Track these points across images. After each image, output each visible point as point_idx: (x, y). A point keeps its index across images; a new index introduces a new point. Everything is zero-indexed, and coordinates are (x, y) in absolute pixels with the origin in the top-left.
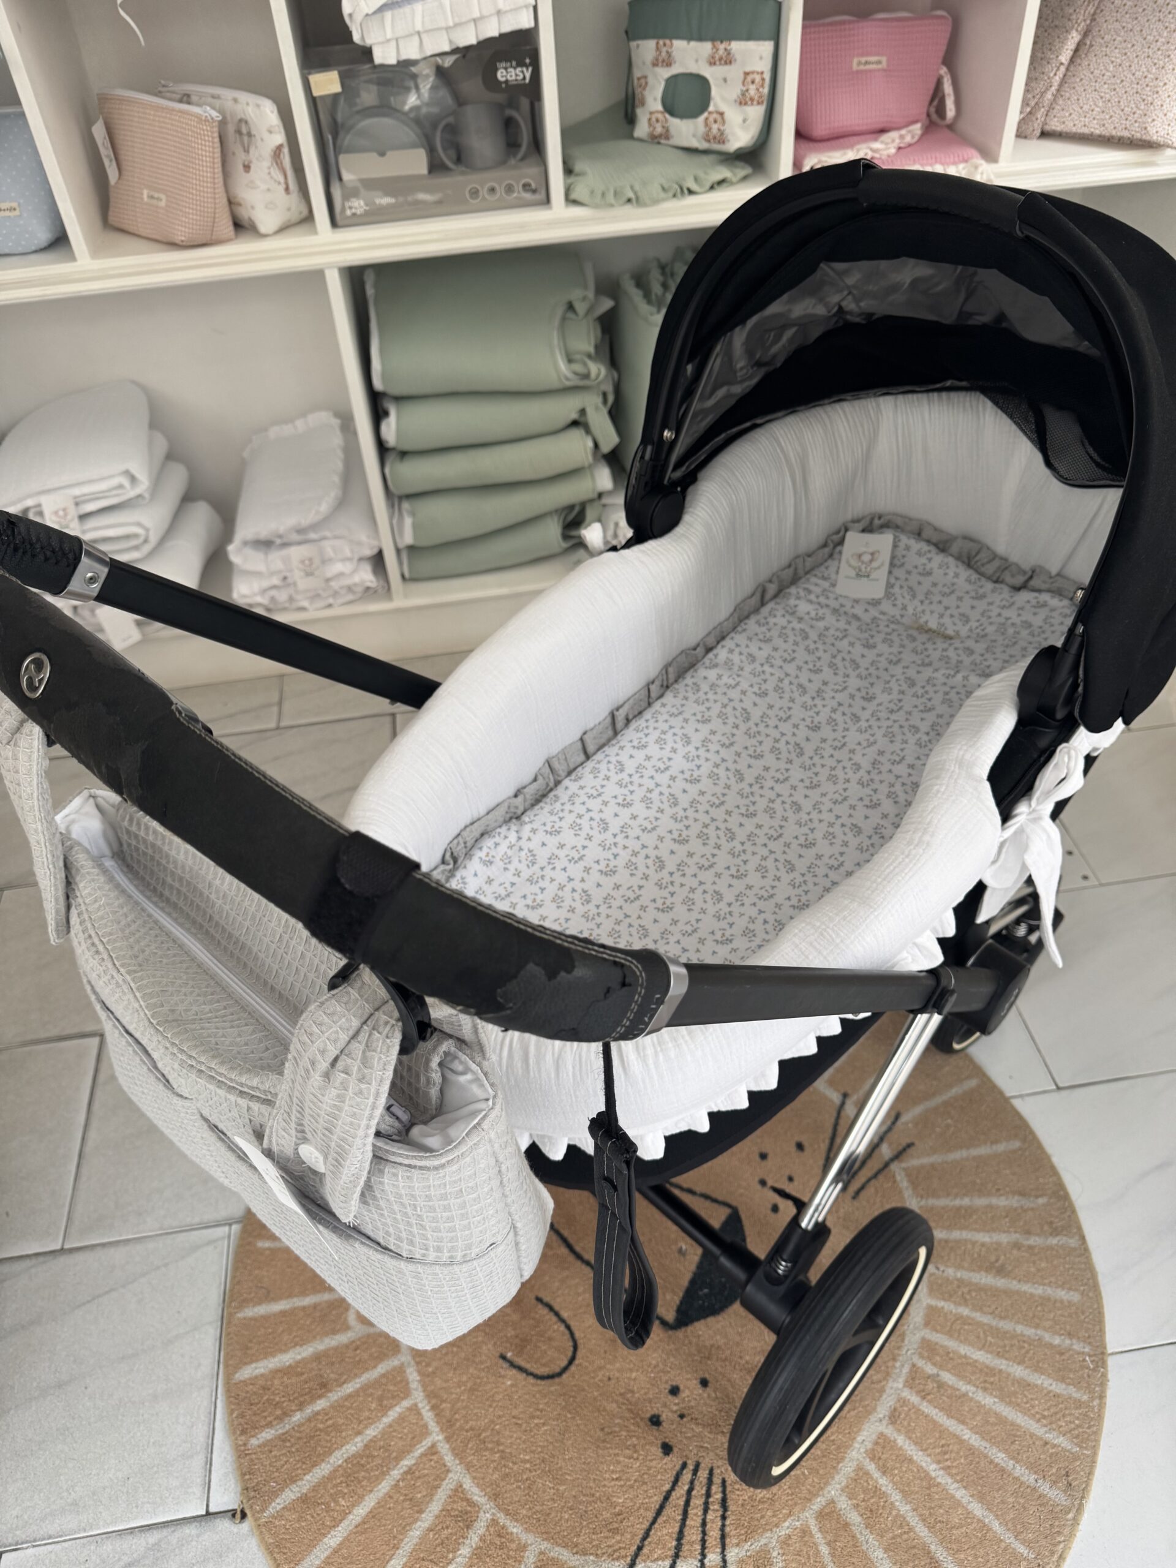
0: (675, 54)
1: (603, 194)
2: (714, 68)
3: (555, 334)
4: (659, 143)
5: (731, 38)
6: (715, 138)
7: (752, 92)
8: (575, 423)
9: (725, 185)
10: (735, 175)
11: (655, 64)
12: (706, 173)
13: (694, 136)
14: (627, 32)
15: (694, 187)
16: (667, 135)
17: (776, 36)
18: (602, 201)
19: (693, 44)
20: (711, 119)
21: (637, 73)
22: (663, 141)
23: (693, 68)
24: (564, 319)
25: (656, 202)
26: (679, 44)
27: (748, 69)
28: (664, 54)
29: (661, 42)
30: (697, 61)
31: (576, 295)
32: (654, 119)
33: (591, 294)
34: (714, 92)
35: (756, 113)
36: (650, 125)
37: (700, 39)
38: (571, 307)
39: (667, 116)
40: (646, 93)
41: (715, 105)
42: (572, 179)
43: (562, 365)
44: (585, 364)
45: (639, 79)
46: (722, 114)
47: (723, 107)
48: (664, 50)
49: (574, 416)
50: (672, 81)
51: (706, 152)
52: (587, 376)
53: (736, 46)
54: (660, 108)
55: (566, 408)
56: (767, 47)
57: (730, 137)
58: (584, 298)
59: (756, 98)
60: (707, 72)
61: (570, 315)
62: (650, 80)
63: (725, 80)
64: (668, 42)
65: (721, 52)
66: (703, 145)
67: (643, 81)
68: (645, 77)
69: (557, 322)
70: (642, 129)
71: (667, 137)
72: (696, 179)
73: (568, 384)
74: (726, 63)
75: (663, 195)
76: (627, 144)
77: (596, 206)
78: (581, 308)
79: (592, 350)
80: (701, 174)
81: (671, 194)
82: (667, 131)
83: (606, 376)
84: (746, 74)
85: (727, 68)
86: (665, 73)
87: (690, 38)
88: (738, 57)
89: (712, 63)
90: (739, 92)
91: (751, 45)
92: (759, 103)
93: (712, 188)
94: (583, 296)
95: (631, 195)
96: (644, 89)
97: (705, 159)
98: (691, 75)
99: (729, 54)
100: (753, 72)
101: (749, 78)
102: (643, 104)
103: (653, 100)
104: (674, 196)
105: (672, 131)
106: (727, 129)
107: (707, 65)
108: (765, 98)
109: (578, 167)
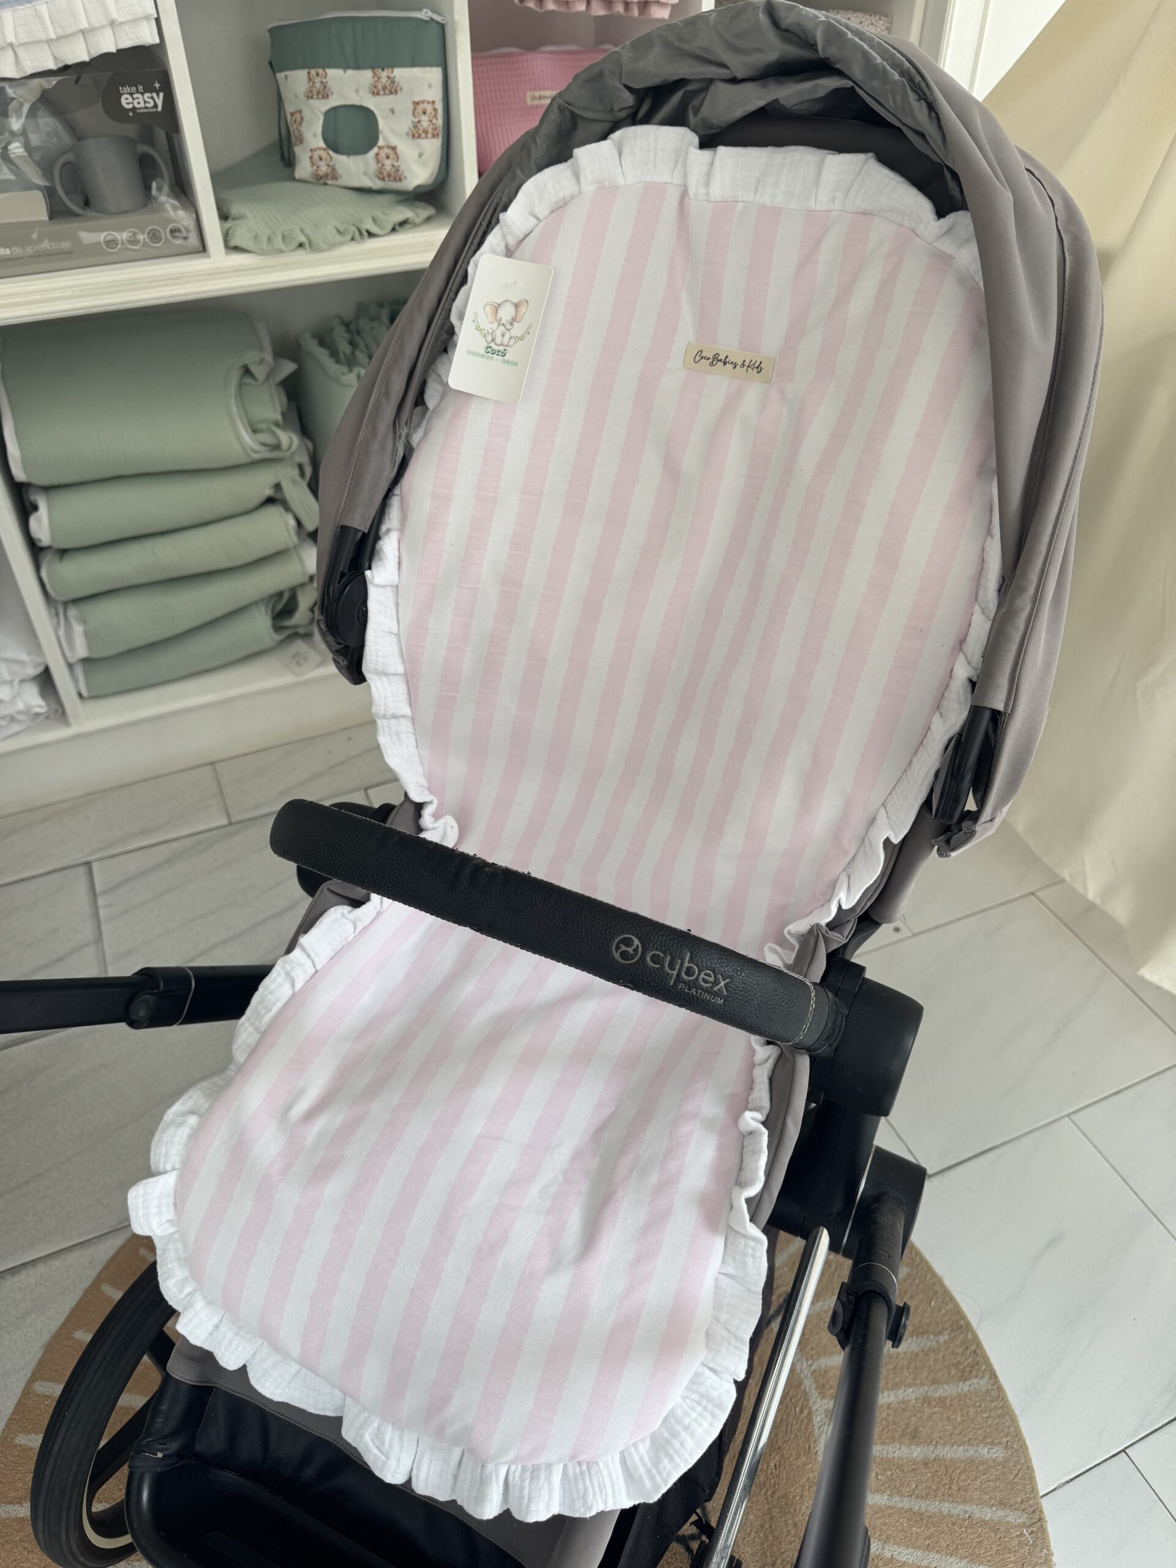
0: (331, 84)
1: (269, 239)
2: (378, 98)
3: (233, 401)
4: (326, 184)
5: (393, 66)
6: (389, 175)
7: (425, 124)
8: (270, 501)
9: (408, 226)
10: (418, 216)
11: (309, 97)
12: (384, 213)
13: (365, 174)
14: (271, 64)
15: (374, 229)
16: (333, 174)
17: (444, 61)
18: (268, 247)
19: (350, 72)
20: (383, 154)
21: (289, 108)
22: (329, 182)
23: (354, 100)
24: (241, 385)
25: (333, 246)
26: (334, 74)
27: (416, 99)
28: (318, 85)
29: (313, 72)
30: (357, 91)
31: (251, 358)
32: (316, 157)
33: (268, 357)
34: (382, 125)
35: (433, 147)
36: (313, 164)
37: (358, 67)
38: (247, 371)
39: (331, 152)
40: (303, 129)
41: (385, 140)
42: (228, 224)
43: (246, 437)
44: (273, 433)
45: (292, 114)
46: (394, 148)
47: (394, 141)
48: (318, 80)
49: (268, 492)
50: (332, 115)
51: (380, 192)
52: (277, 447)
53: (400, 74)
54: (322, 144)
55: (260, 484)
56: (434, 74)
57: (406, 173)
58: (262, 361)
59: (430, 130)
60: (370, 103)
61: (248, 380)
62: (306, 114)
63: (393, 111)
64: (320, 71)
65: (384, 80)
66: (377, 184)
67: (298, 116)
68: (300, 112)
69: (233, 390)
70: (304, 169)
71: (335, 178)
72: (375, 220)
73: (257, 456)
74: (391, 93)
75: (338, 238)
76: (288, 185)
77: (263, 253)
78: (259, 372)
79: (279, 417)
80: (379, 214)
81: (349, 237)
82: (334, 169)
83: (299, 447)
84: (416, 104)
85: (392, 97)
86: (325, 106)
87: (346, 67)
88: (405, 86)
89: (376, 93)
90: (411, 125)
91: (417, 71)
92: (434, 136)
93: (394, 230)
94: (261, 359)
95: (303, 239)
96: (300, 124)
97: (382, 199)
98: (352, 106)
99: (393, 82)
100: (423, 102)
101: (420, 108)
102: (301, 141)
103: (313, 136)
104: (353, 239)
105: (340, 170)
106: (403, 166)
107: (370, 96)
108: (440, 130)
109: (235, 209)
